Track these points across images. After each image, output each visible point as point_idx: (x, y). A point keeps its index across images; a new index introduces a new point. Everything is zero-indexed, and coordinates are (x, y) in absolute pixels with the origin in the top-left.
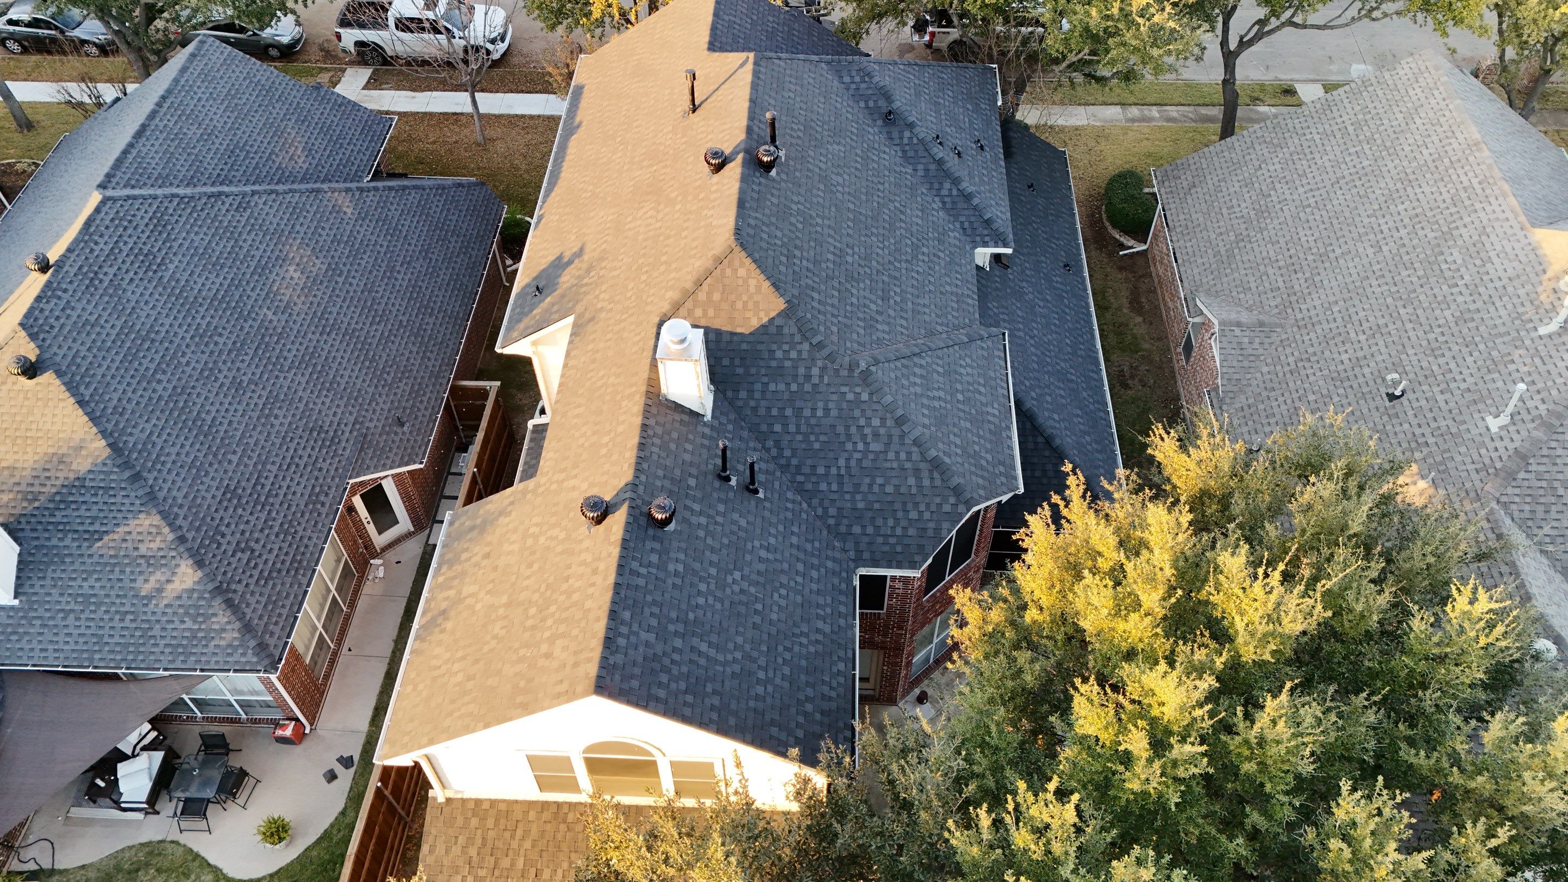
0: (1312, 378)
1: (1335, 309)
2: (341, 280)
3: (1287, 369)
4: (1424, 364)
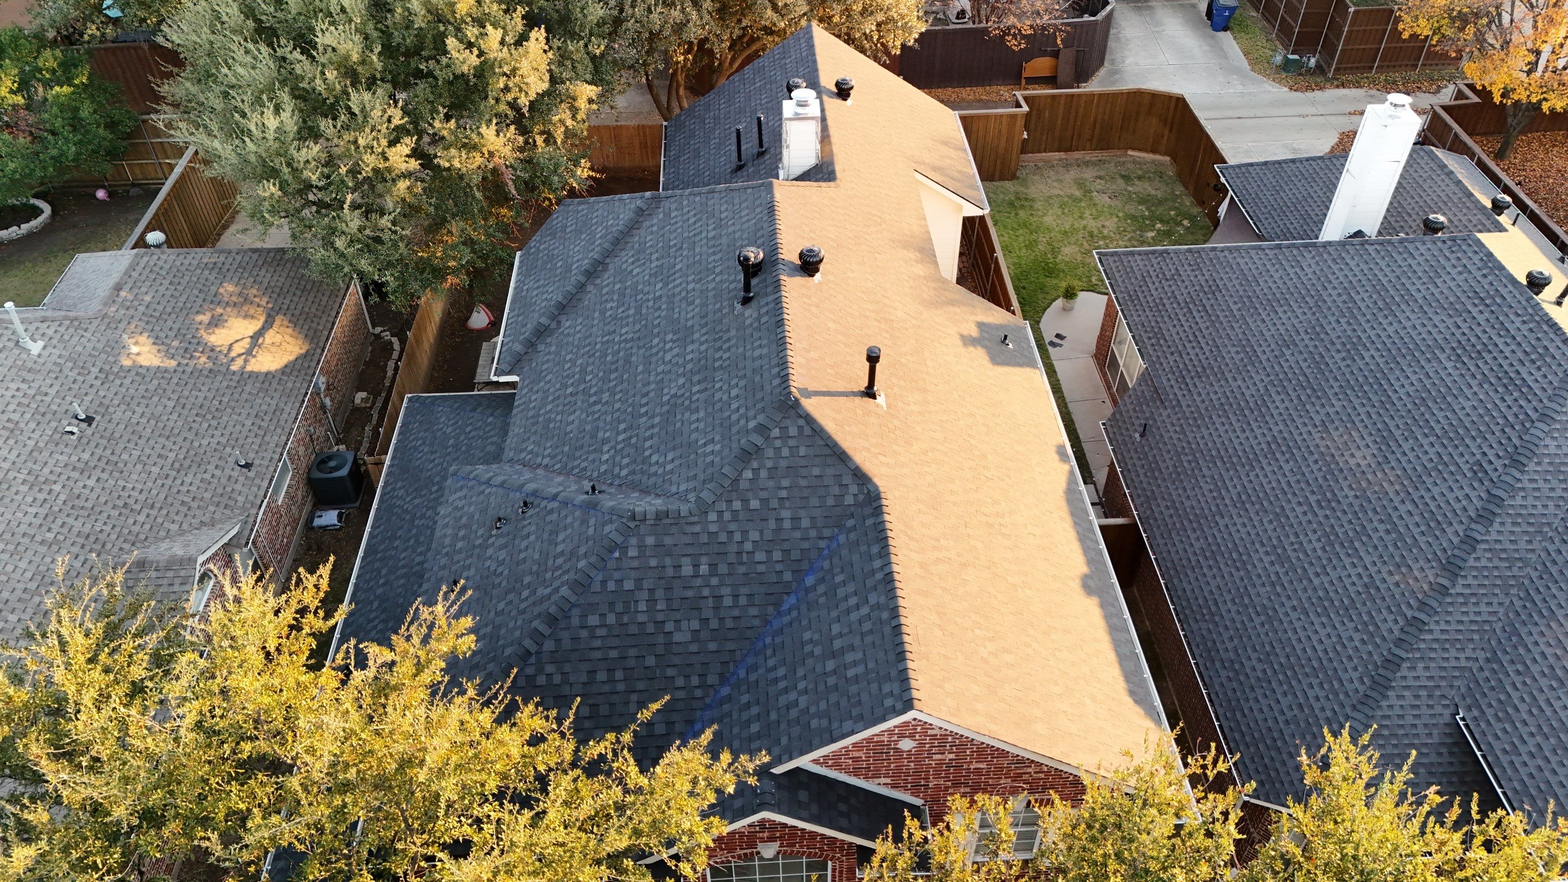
0: (139, 486)
1: (50, 536)
2: (1313, 499)
3: (154, 512)
4: (32, 425)
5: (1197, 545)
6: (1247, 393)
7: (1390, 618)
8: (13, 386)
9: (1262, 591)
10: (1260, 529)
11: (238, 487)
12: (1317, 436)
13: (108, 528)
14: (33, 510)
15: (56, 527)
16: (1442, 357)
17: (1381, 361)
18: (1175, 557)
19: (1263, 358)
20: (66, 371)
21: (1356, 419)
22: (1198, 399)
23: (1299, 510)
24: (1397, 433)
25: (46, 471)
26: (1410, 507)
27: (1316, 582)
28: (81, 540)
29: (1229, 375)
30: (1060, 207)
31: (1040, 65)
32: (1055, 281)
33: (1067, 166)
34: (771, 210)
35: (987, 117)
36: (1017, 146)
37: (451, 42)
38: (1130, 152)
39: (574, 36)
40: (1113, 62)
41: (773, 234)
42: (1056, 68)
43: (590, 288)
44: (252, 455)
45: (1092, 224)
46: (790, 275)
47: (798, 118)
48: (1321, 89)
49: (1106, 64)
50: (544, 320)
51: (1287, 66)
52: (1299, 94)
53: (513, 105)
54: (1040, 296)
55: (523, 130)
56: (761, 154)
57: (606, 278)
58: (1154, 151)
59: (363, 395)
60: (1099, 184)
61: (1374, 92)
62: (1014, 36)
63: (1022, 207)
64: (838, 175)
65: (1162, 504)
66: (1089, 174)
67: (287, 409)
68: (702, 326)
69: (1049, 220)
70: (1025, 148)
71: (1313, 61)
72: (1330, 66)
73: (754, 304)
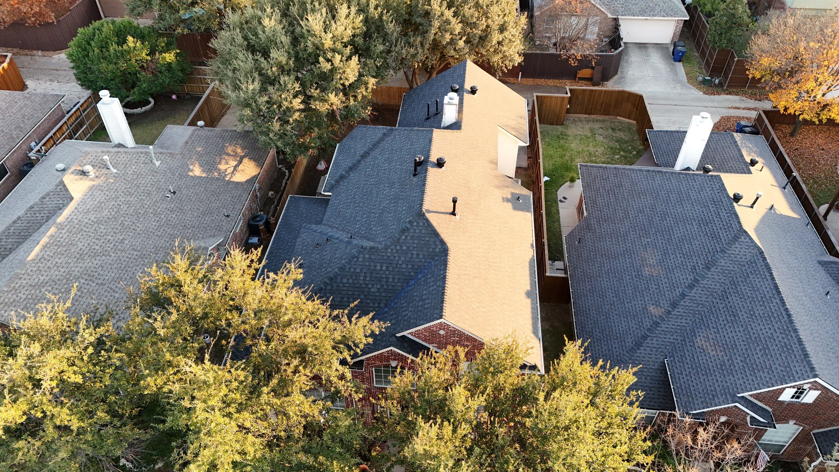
0: (190, 219)
1: (160, 233)
2: (634, 274)
3: (194, 229)
4: (155, 193)
5: (588, 287)
6: (621, 230)
7: (648, 321)
8: (149, 177)
9: (607, 307)
10: (612, 284)
11: (224, 223)
12: (642, 249)
13: (178, 233)
14: (154, 224)
15: (161, 231)
16: (694, 223)
17: (672, 222)
18: (579, 292)
19: (631, 216)
20: (167, 174)
21: (657, 245)
22: (603, 230)
23: (628, 277)
24: (670, 251)
25: (159, 210)
26: (666, 280)
27: (627, 305)
28: (170, 236)
29: (616, 222)
30: (580, 140)
31: (586, 72)
32: (569, 174)
33: (588, 121)
34: (430, 141)
35: (551, 97)
36: (564, 110)
37: (321, 59)
38: (618, 118)
39: (370, 57)
40: (622, 73)
41: (429, 150)
42: (592, 74)
43: (362, 162)
44: (229, 212)
45: (592, 149)
46: (432, 167)
47: (449, 104)
48: (719, 94)
49: (619, 73)
50: (344, 173)
51: (704, 82)
52: (707, 96)
53: (343, 85)
54: (561, 180)
55: (345, 94)
56: (437, 114)
57: (369, 159)
58: (629, 118)
59: (272, 193)
60: (601, 131)
61: (744, 98)
62: (573, 59)
63: (563, 138)
64: (462, 127)
65: (579, 270)
66: (597, 126)
67: (244, 196)
68: (399, 182)
69: (573, 146)
70: (568, 111)
71: (717, 81)
72: (725, 83)
73: (417, 176)
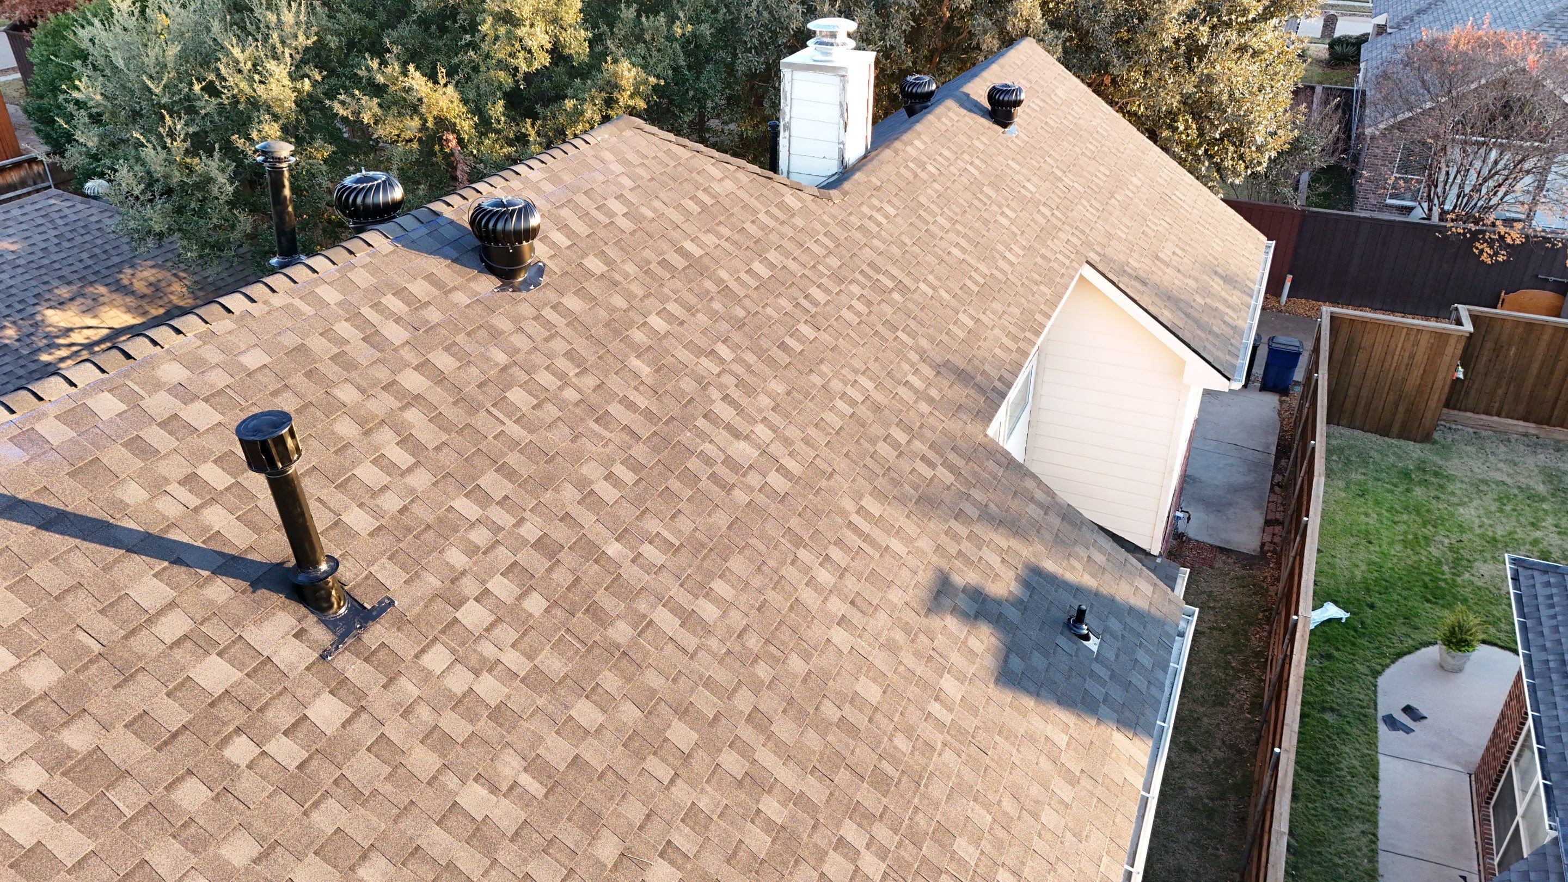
30: (1500, 499)
31: (1532, 302)
36: (1440, 388)
42: (1559, 310)
46: (413, 245)
62: (1490, 243)
63: (1425, 483)
64: (850, 186)
70: (1457, 396)
